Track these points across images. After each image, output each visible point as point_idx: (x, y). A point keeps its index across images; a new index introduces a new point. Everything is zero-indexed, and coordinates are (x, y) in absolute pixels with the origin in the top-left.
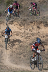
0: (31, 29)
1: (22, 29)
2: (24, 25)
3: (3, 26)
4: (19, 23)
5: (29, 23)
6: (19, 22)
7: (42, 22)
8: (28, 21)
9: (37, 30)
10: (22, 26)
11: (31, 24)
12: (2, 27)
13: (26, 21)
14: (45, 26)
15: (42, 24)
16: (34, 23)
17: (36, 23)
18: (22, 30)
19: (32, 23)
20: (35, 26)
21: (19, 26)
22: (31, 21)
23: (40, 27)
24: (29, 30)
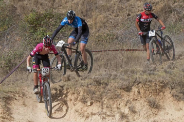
0: (126, 111)
1: (93, 114)
2: (99, 99)
3: (22, 109)
4: (82, 93)
5: (118, 92)
6: (80, 89)
7: (164, 85)
8: (113, 84)
9: (148, 117)
10: (92, 104)
11: (125, 93)
12: (19, 113)
13: (106, 84)
14: (177, 98)
15: (168, 93)
16: (135, 89)
17: (142, 91)
18: (94, 117)
19: (128, 89)
20: (142, 101)
21: (80, 103)
22: (126, 83)
23: (161, 104)
24: (118, 116)
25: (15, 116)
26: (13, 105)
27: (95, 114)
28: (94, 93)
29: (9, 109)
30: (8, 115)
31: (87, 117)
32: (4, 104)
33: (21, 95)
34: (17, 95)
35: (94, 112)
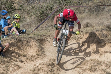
25: (47, 54)
26: (45, 45)
27: (107, 52)
28: (106, 36)
29: (42, 49)
30: (42, 53)
31: (101, 55)
32: (38, 44)
33: (52, 38)
34: (49, 38)
35: (106, 50)
